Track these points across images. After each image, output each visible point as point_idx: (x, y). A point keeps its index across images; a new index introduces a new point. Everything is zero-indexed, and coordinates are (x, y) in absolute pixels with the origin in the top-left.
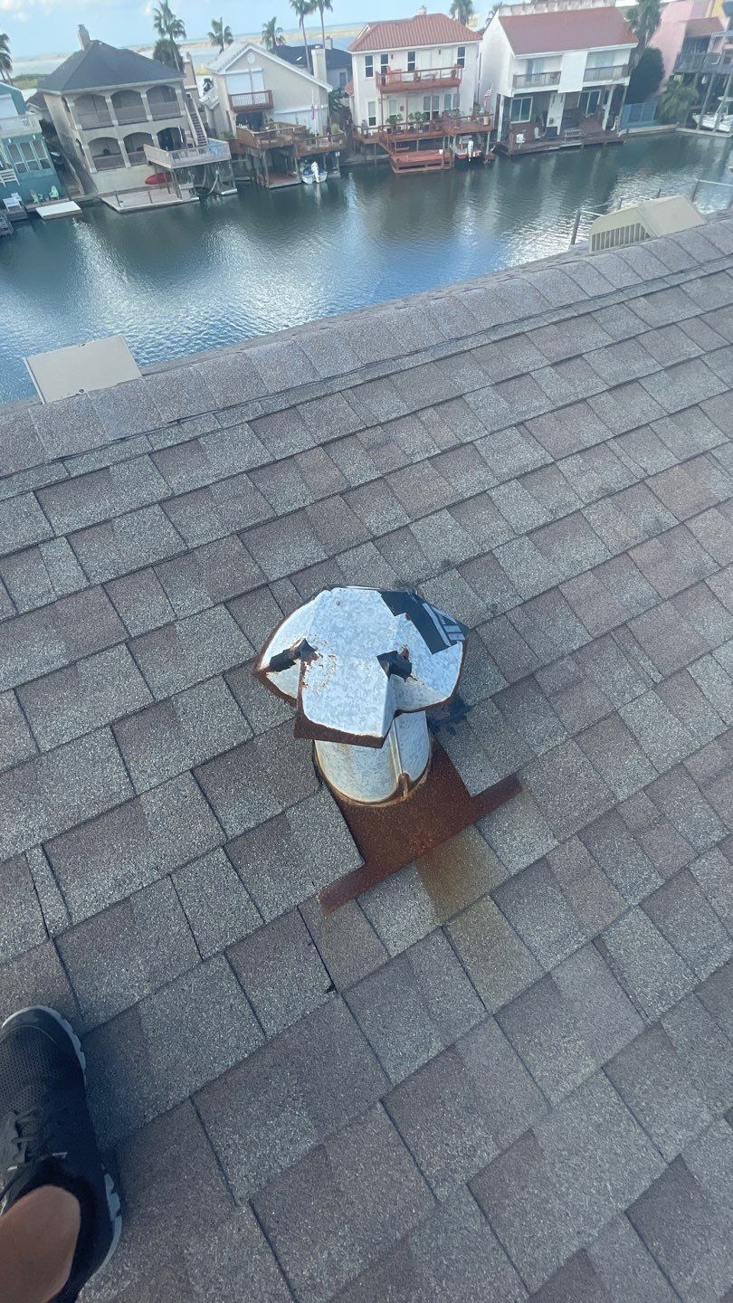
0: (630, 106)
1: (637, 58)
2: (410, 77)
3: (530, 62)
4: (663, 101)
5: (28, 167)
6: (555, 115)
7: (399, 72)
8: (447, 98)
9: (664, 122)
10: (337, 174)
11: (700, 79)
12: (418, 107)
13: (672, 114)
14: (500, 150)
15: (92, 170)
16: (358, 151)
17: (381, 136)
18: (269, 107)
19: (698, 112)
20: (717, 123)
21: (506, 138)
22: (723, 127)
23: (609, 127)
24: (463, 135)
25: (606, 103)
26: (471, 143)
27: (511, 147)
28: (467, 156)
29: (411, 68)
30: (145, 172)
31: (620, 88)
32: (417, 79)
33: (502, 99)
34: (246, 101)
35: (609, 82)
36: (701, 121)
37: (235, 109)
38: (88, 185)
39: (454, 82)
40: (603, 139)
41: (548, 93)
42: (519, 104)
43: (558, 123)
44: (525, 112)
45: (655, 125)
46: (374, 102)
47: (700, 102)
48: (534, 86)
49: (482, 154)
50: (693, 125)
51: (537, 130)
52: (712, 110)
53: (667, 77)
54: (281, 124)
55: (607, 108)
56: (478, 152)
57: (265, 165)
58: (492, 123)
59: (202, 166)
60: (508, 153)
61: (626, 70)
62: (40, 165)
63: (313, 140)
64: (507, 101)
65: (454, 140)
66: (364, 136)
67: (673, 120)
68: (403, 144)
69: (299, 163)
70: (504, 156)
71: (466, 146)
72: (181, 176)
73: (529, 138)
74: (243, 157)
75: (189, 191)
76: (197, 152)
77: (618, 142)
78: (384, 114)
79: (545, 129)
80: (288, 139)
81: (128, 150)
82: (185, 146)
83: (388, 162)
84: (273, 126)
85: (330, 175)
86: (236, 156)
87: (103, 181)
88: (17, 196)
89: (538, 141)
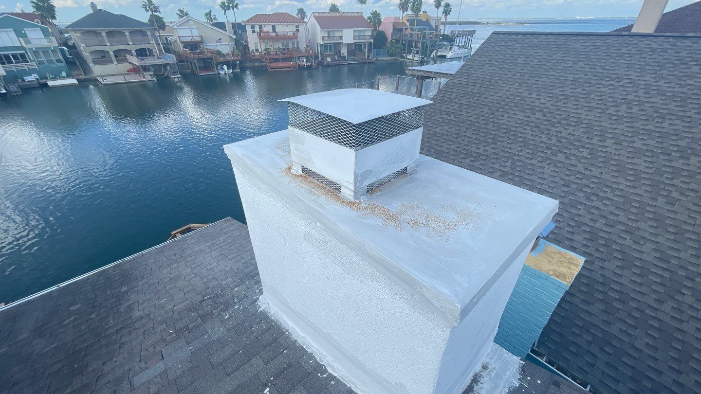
0: (376, 50)
1: (375, 33)
2: (274, 34)
3: (329, 32)
4: (389, 49)
5: (46, 62)
6: (344, 51)
7: (268, 32)
8: (293, 43)
9: (391, 55)
10: (238, 70)
11: (402, 42)
12: (279, 45)
13: (394, 53)
14: (320, 64)
15: (91, 65)
16: (251, 61)
17: (261, 56)
18: (202, 42)
19: (405, 53)
20: (413, 57)
21: (322, 59)
22: (415, 58)
23: (368, 57)
24: (301, 57)
25: (365, 48)
26: (305, 60)
27: (325, 62)
28: (304, 65)
29: (274, 31)
30: (127, 66)
31: (370, 44)
32: (277, 35)
33: (319, 44)
34: (189, 39)
35: (365, 41)
36: (406, 56)
37: (182, 42)
38: (88, 70)
39: (295, 37)
40: (367, 61)
41: (340, 43)
42: (326, 46)
43: (346, 54)
44: (331, 50)
45: (388, 57)
46: (257, 43)
47: (404, 50)
48: (332, 40)
49: (311, 65)
50: (404, 58)
51: (336, 57)
52: (410, 52)
53: (389, 41)
54: (207, 49)
55: (366, 50)
56: (309, 64)
57: (197, 65)
58: (315, 53)
59: (159, 65)
60: (325, 65)
61: (371, 37)
62: (55, 62)
63: (224, 56)
64: (321, 45)
65: (297, 59)
66: (253, 56)
67: (395, 55)
68: (273, 59)
69: (217, 65)
70: (323, 66)
71: (303, 61)
72: (146, 69)
73: (333, 59)
74: (187, 62)
75: (151, 75)
76: (159, 59)
77: (373, 63)
78: (262, 48)
79: (340, 56)
80: (210, 55)
81: (116, 56)
82: (150, 56)
83: (266, 66)
84: (203, 49)
85: (234, 71)
86: (183, 61)
87: (98, 70)
88: (35, 76)
89: (338, 60)
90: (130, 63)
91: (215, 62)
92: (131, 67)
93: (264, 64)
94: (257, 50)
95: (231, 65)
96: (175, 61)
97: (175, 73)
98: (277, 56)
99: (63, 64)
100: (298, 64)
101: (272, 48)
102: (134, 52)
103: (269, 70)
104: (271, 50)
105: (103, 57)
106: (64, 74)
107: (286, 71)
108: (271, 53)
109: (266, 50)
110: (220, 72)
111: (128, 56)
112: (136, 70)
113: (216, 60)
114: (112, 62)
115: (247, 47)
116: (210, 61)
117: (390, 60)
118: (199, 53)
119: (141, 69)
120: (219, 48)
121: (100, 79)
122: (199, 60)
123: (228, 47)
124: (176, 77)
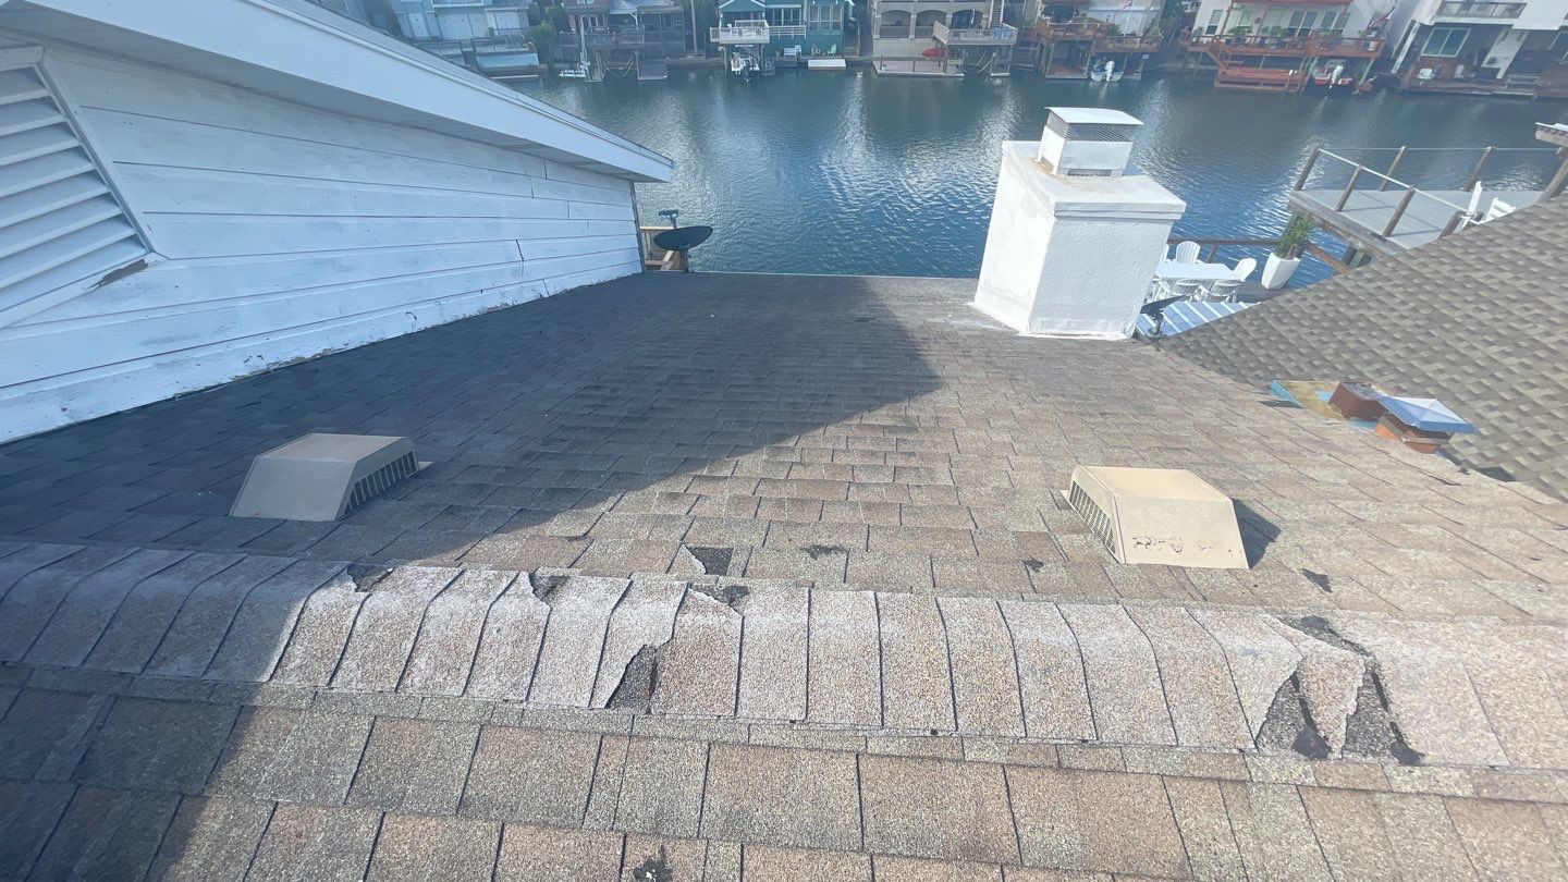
5: (820, 26)
6: (1502, 55)
8: (1329, 16)
10: (1137, 77)
12: (1280, 21)
14: (1386, 84)
15: (876, 36)
16: (1180, 58)
17: (1213, 46)
21: (1404, 71)
24: (1332, 57)
26: (1339, 68)
27: (1407, 81)
28: (1330, 80)
30: (926, 44)
33: (1416, 26)
38: (867, 46)
41: (1501, 27)
42: (1439, 33)
43: (1503, 66)
44: (1451, 46)
46: (1221, 11)
48: (1474, 16)
49: (1352, 85)
51: (1460, 68)
54: (1091, 20)
56: (1348, 80)
57: (1052, 56)
58: (1388, 49)
59: (980, 46)
62: (831, 25)
63: (1121, 39)
64: (1424, 29)
65: (1315, 61)
66: (1194, 44)
68: (1241, 58)
69: (1093, 60)
70: (1392, 92)
71: (1331, 71)
72: (954, 52)
73: (1443, 75)
74: (1036, 45)
75: (957, 67)
76: (986, 34)
78: (1228, 24)
79: (1478, 69)
80: (1090, 33)
81: (918, 23)
82: (974, 27)
83: (1213, 74)
84: (1082, 20)
85: (1128, 77)
86: (1028, 44)
87: (881, 46)
88: (798, 48)
89: (1459, 80)
90: (934, 38)
91: (1093, 51)
92: (933, 45)
93: (1211, 67)
94: (1211, 29)
95: (1125, 61)
96: (1013, 41)
97: (1002, 66)
98: (1259, 50)
99: (838, 32)
100: (1312, 79)
101: (1256, 27)
102: (949, 17)
103: (1217, 84)
104: (1250, 32)
105: (898, 23)
106: (834, 49)
107: (1263, 93)
108: (1248, 40)
109: (1237, 31)
110: (1093, 76)
111: (937, 25)
112: (936, 54)
113: (1097, 47)
114: (905, 34)
115: (1189, 19)
116: (1083, 48)
118: (1069, 29)
119: (947, 53)
120: (1116, 20)
121: (877, 64)
122: (1061, 43)
123: (1140, 17)
124: (998, 77)
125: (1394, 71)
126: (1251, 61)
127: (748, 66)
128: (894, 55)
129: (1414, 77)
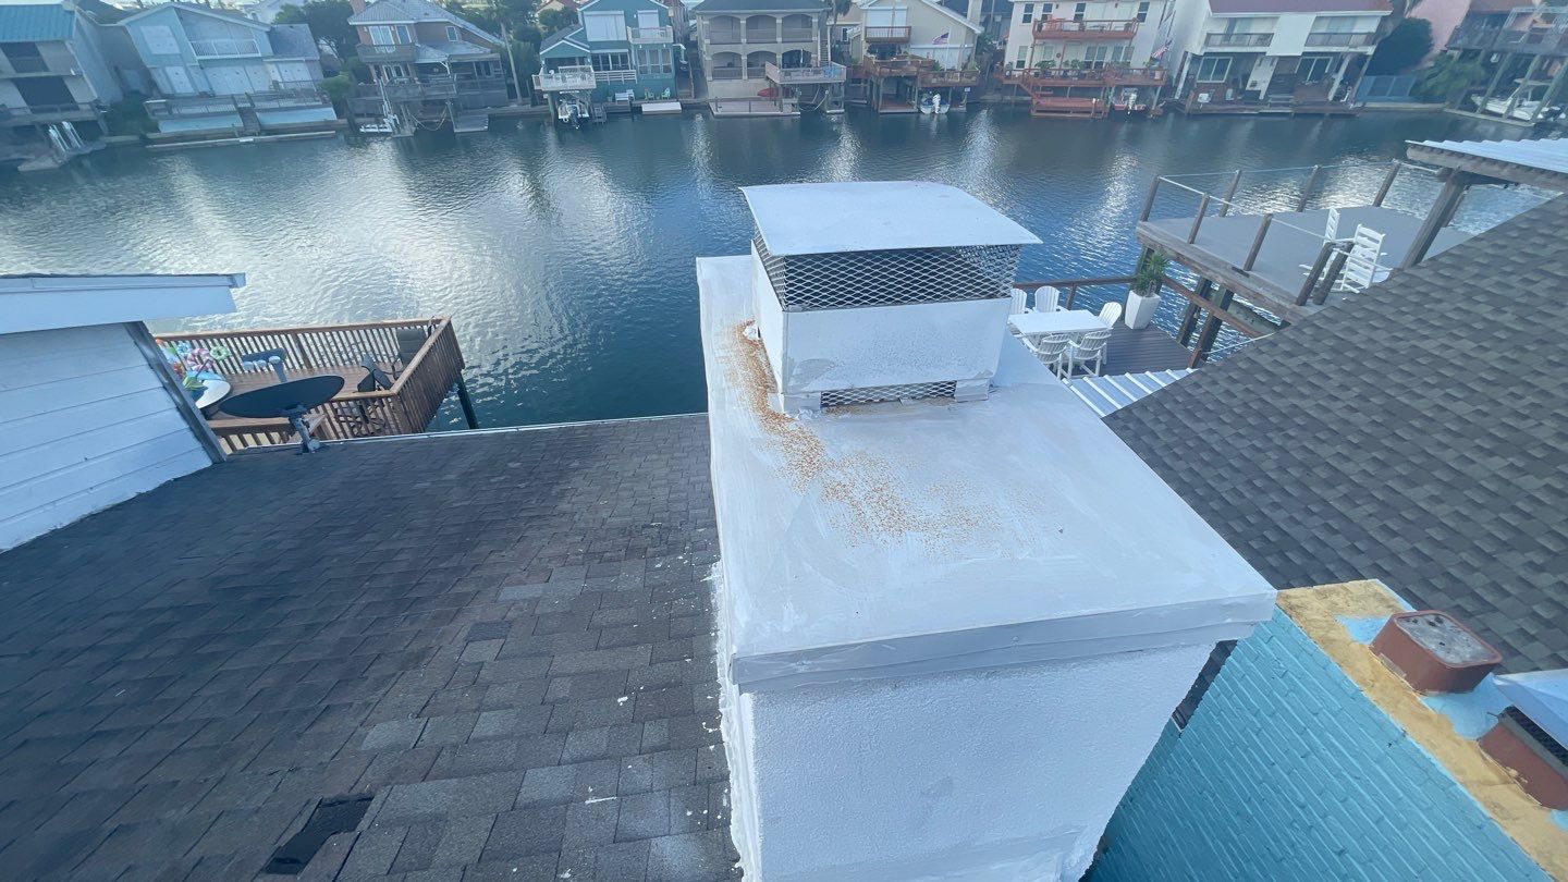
0: (1373, 78)
1: (1390, 28)
3: (1232, 22)
4: (1426, 76)
5: (649, 70)
6: (1261, 78)
8: (1117, 51)
9: (1426, 98)
11: (1488, 56)
12: (1078, 54)
13: (1438, 92)
14: (1175, 109)
15: (709, 78)
16: (997, 90)
18: (906, 41)
19: (1481, 93)
20: (1511, 108)
21: (1185, 96)
22: (1517, 113)
23: (1338, 97)
24: (1126, 86)
25: (1337, 71)
26: (1133, 96)
27: (1189, 105)
28: (1127, 109)
30: (759, 84)
31: (1362, 58)
32: (1082, 28)
33: (1189, 56)
34: (884, 34)
35: (1344, 49)
36: (1485, 104)
37: (868, 40)
38: (700, 89)
39: (1128, 33)
40: (1328, 110)
41: (1255, 55)
42: (1209, 62)
43: (1263, 87)
44: (1220, 71)
45: (1410, 102)
47: (1485, 82)
48: (1234, 45)
49: (1146, 110)
50: (1473, 108)
51: (1230, 92)
52: (1502, 92)
53: (1436, 51)
54: (913, 57)
55: (1339, 77)
56: (1142, 106)
57: (881, 91)
58: (1170, 78)
59: (812, 85)
60: (1185, 112)
61: (1370, 38)
62: (662, 69)
63: (942, 74)
64: (1196, 58)
65: (1113, 90)
66: (1008, 77)
67: (1441, 99)
68: (1050, 88)
69: (921, 94)
70: (1178, 115)
71: (1127, 98)
72: (788, 91)
73: (1217, 98)
74: (866, 81)
75: (793, 105)
76: (817, 72)
77: (1349, 116)
78: (1034, 58)
79: (1243, 92)
80: (913, 70)
81: (749, 65)
82: (803, 66)
83: (1028, 104)
84: (904, 57)
85: (954, 109)
86: (859, 81)
87: (716, 88)
88: (630, 93)
89: (1231, 102)
90: (768, 78)
91: (919, 86)
92: (766, 86)
93: (1026, 98)
94: (1021, 64)
95: (950, 94)
96: (843, 78)
97: (836, 103)
98: (1064, 82)
99: (671, 76)
100: (1112, 106)
101: (1058, 61)
102: (779, 57)
103: (1034, 113)
104: (1054, 65)
105: (730, 65)
106: (667, 93)
107: (1074, 120)
108: (1053, 73)
109: (1042, 64)
110: (923, 110)
111: (768, 65)
112: (772, 93)
113: (922, 82)
114: (739, 75)
115: (1001, 55)
116: (910, 83)
117: (1416, 111)
118: (895, 65)
119: (780, 91)
120: (937, 56)
121: (713, 106)
122: (889, 79)
123: (956, 54)
124: (835, 113)
125: (1177, 98)
126: (1058, 91)
127: (576, 113)
128: (729, 95)
129: (1195, 102)
